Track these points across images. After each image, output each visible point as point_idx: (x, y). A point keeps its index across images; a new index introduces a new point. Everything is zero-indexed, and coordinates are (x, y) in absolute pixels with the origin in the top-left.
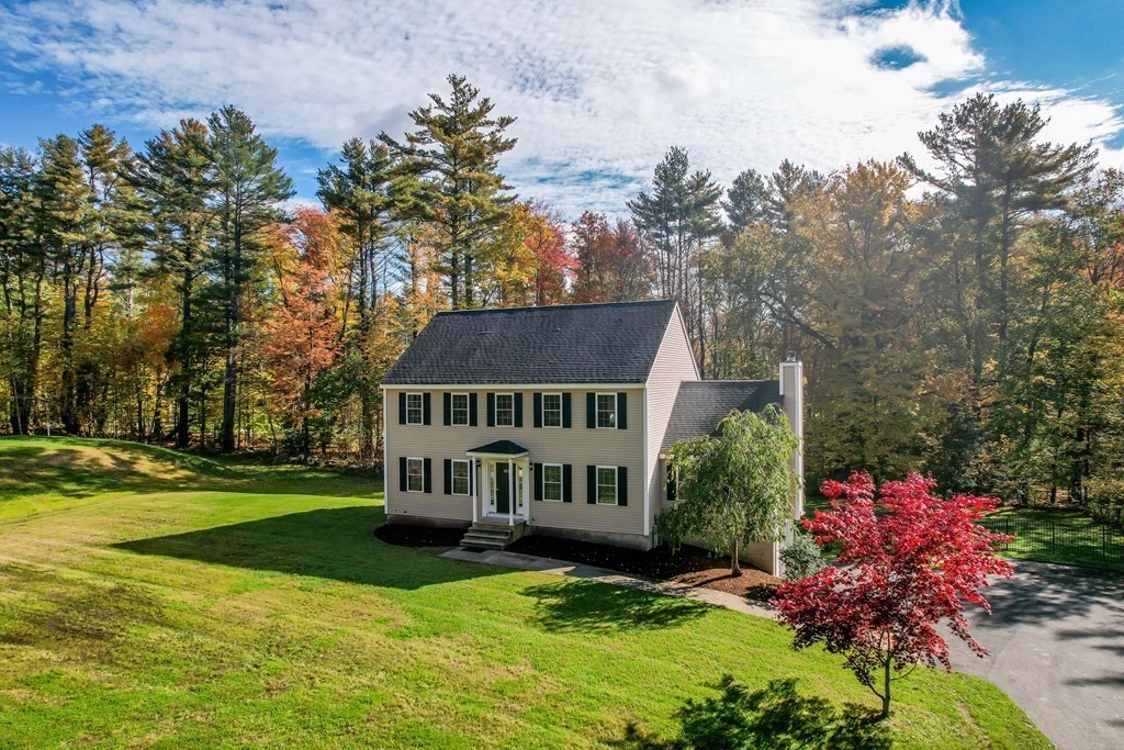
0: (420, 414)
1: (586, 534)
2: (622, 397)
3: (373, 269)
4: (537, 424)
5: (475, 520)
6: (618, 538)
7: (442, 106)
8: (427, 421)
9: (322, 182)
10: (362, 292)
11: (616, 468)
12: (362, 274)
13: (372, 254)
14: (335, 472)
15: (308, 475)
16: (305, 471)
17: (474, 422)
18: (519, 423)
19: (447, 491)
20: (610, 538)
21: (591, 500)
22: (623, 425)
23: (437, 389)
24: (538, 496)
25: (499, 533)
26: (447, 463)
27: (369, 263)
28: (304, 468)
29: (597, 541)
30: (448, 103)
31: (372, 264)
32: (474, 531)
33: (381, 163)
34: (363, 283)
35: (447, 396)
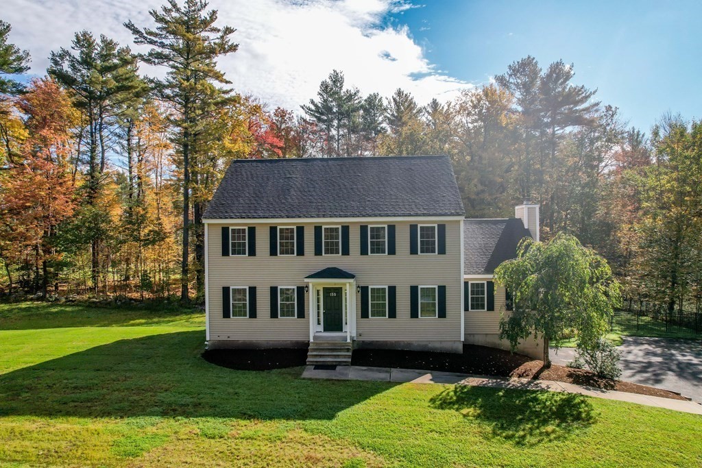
0: (245, 246)
1: (409, 344)
2: (442, 228)
3: (102, 141)
4: (364, 251)
5: (311, 340)
6: (438, 345)
7: (178, 10)
8: (252, 252)
9: (56, 63)
10: (92, 158)
11: (436, 287)
12: (93, 144)
13: (101, 128)
14: (77, 305)
15: (54, 310)
16: (49, 307)
17: (301, 252)
18: (346, 252)
19: (274, 314)
20: (430, 345)
21: (414, 314)
22: (442, 251)
23: (262, 224)
24: (364, 314)
25: (340, 350)
26: (274, 290)
27: (98, 136)
28: (45, 304)
29: (419, 349)
30: (183, 10)
31: (101, 136)
32: (315, 350)
33: (110, 55)
34: (93, 150)
35: (273, 230)
